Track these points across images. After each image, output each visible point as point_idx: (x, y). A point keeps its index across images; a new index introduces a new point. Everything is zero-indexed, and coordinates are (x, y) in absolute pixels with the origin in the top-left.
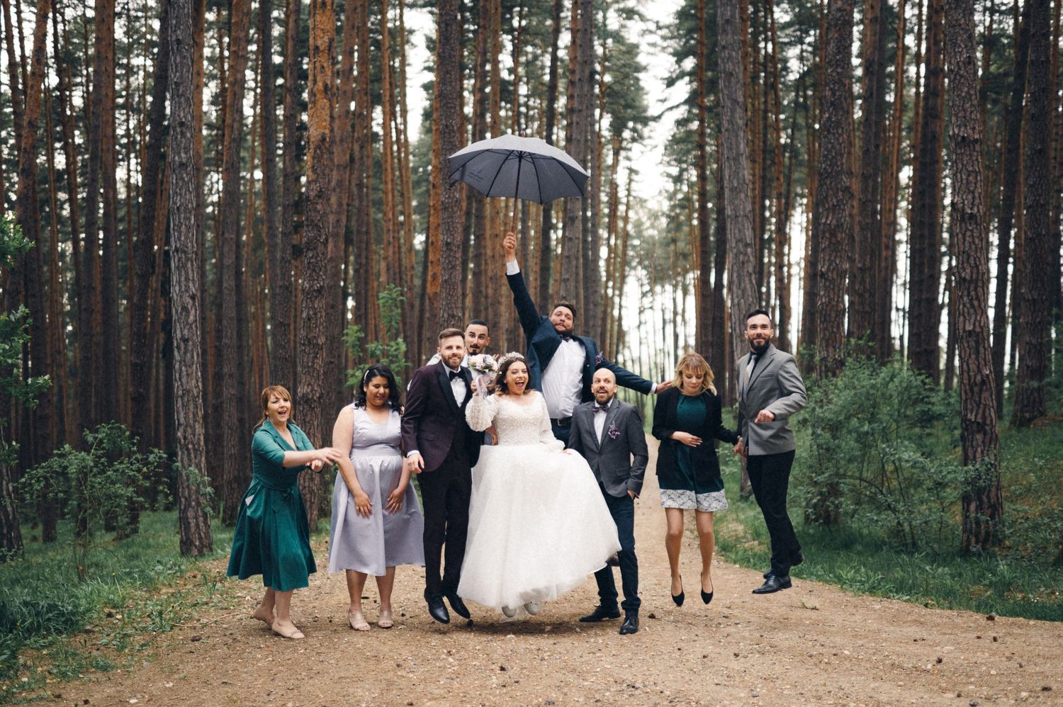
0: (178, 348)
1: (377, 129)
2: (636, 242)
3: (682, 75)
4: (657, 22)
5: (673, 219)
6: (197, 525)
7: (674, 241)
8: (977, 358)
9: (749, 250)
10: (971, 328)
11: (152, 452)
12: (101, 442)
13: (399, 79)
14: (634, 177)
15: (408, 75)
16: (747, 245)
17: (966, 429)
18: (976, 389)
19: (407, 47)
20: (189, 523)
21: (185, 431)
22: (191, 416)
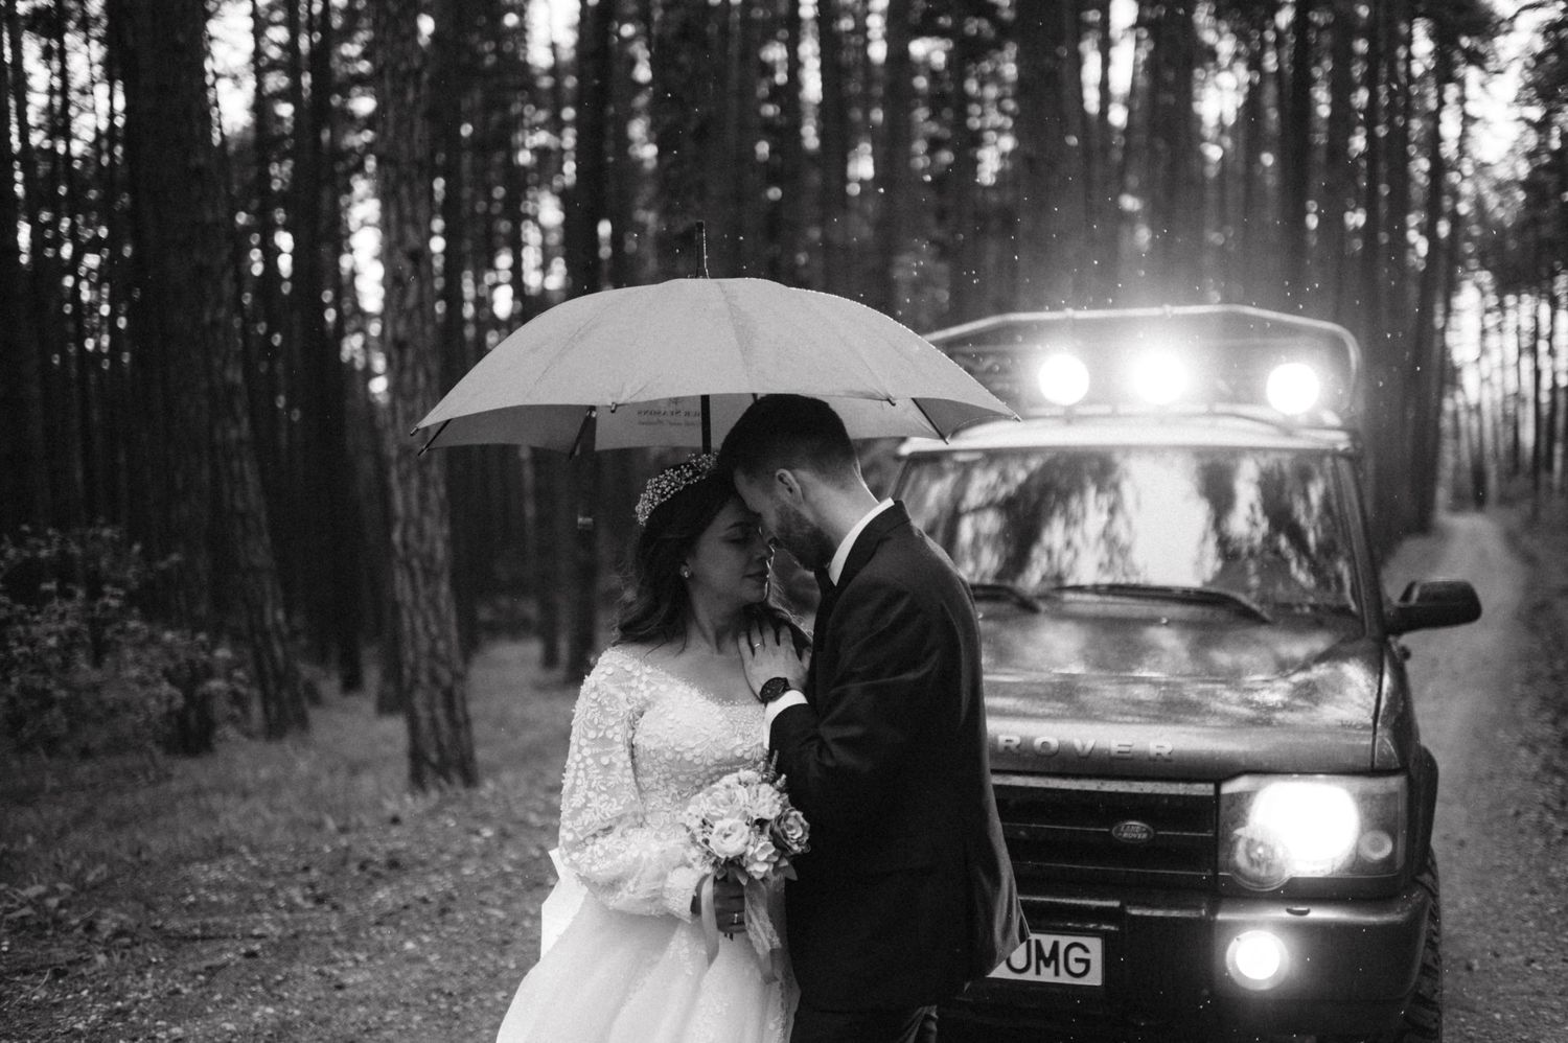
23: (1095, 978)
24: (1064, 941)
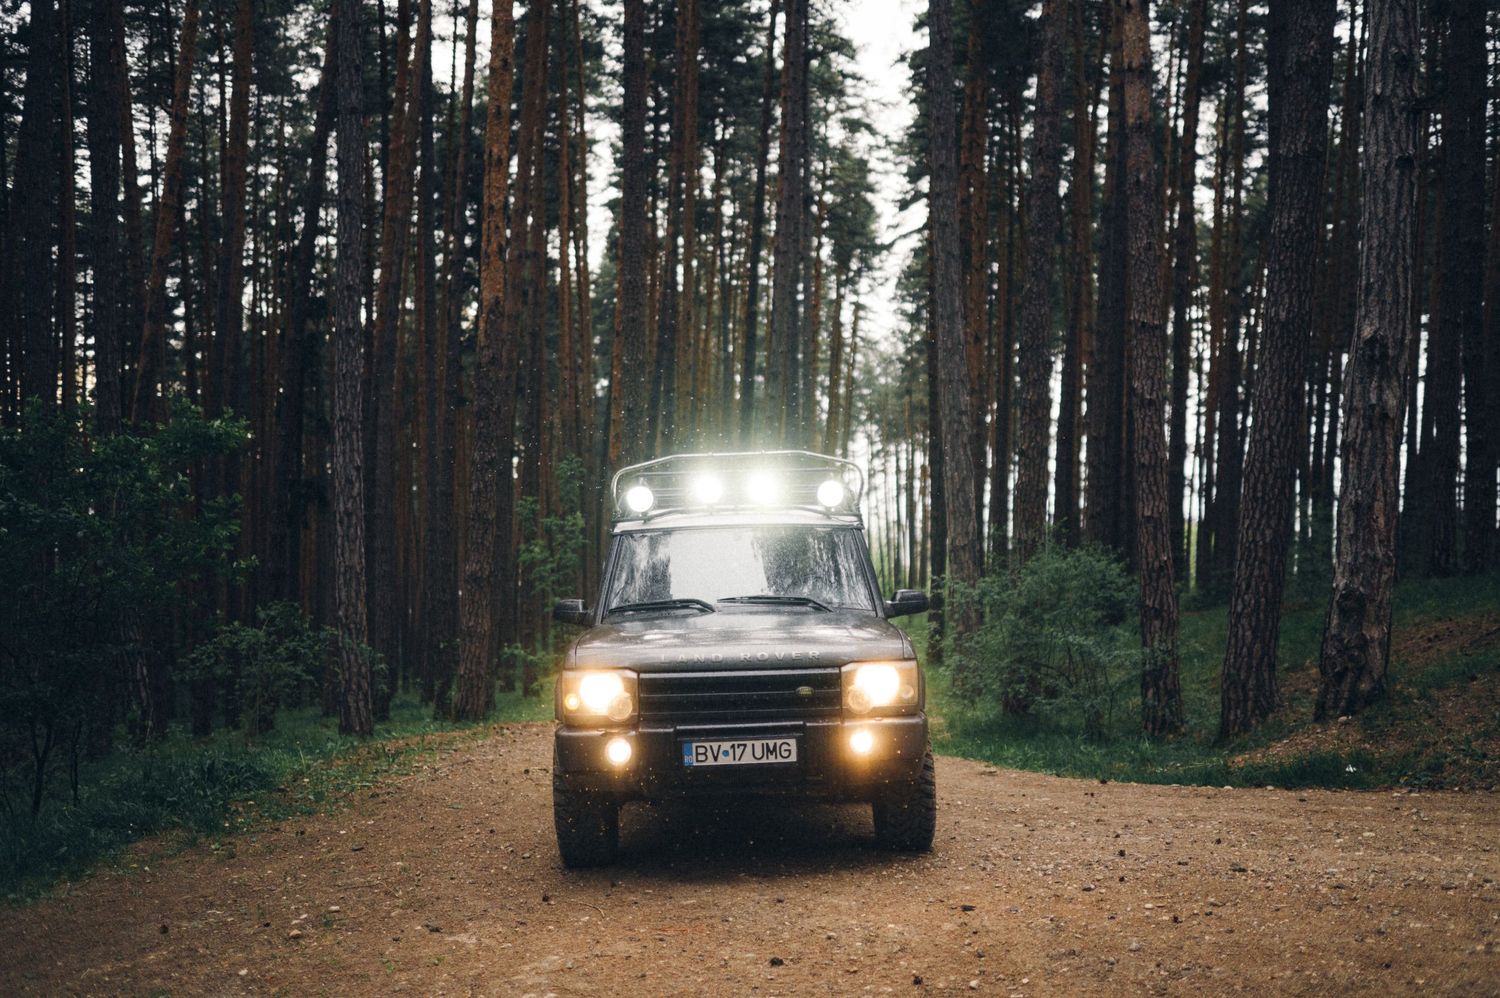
0: (341, 522)
1: (554, 254)
2: (866, 391)
3: (918, 196)
4: (886, 137)
5: (909, 366)
6: (358, 709)
7: (909, 392)
8: (1155, 544)
9: (964, 419)
10: (1149, 514)
11: (324, 630)
12: (273, 619)
13: (578, 196)
14: (861, 313)
15: (589, 191)
16: (961, 413)
17: (1144, 615)
18: (1154, 575)
19: (588, 155)
20: (349, 707)
21: (347, 610)
22: (353, 594)
23: (793, 758)
24: (779, 742)
